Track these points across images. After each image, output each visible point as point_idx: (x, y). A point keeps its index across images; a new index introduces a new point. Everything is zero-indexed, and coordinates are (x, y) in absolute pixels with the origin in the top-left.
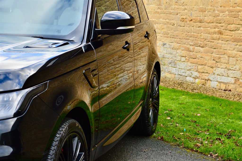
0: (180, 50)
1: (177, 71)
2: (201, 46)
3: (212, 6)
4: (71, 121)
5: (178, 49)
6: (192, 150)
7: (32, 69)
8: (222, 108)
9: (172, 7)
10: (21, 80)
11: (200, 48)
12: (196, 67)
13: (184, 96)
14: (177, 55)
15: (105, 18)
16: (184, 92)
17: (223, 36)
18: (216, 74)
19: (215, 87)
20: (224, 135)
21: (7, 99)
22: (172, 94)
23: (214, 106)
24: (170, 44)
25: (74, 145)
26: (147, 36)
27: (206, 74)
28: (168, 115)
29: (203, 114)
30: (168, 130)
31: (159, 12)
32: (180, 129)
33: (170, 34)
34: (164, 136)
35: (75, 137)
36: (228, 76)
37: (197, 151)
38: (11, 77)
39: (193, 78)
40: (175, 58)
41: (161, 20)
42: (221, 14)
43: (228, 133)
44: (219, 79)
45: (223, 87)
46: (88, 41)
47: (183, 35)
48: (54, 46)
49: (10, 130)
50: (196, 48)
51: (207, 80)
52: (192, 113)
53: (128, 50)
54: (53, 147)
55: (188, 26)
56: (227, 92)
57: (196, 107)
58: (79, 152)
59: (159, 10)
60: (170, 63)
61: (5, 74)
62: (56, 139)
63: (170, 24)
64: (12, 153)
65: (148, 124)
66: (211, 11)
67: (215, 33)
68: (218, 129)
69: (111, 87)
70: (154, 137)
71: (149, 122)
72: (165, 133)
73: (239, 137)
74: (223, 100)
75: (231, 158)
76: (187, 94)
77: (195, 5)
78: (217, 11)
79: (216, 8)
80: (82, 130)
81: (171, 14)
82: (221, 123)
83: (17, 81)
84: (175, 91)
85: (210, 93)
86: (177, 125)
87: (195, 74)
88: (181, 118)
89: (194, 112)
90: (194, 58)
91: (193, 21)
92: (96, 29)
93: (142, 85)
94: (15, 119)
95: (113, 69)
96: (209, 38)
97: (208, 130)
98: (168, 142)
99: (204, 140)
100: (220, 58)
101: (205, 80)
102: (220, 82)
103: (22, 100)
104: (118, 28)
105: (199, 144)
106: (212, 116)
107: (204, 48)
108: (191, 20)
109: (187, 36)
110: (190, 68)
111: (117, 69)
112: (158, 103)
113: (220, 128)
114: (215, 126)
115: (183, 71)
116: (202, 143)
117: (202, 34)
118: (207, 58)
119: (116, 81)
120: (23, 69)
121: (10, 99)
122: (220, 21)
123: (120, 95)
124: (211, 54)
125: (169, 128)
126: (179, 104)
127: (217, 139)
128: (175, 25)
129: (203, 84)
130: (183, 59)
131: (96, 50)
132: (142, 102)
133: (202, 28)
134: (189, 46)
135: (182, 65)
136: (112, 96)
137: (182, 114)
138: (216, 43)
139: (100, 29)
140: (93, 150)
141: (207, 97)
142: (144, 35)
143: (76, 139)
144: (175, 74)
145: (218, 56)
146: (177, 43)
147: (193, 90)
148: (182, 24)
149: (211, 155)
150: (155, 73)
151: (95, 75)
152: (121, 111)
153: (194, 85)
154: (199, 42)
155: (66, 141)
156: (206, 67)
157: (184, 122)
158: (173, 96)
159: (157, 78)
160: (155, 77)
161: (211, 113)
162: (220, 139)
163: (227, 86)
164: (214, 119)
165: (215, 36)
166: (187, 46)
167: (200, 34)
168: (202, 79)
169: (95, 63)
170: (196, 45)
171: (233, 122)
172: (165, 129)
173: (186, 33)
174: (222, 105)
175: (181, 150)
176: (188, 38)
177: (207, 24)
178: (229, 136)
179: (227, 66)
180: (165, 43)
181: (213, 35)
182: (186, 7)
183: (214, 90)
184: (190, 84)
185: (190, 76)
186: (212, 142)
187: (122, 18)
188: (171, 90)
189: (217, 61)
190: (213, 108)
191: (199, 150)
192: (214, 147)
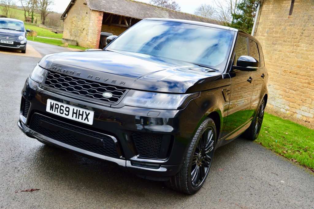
0: (280, 91)
1: (275, 104)
2: (295, 90)
3: (306, 65)
4: (210, 119)
5: (278, 90)
6: (280, 154)
7: (191, 83)
8: (303, 132)
9: (279, 62)
10: (184, 88)
11: (293, 91)
12: (289, 103)
13: (278, 120)
14: (277, 93)
15: (239, 59)
16: (278, 117)
17: (311, 86)
18: (301, 110)
19: (300, 118)
20: (302, 149)
21: (175, 98)
22: (271, 117)
23: (298, 130)
24: (273, 85)
25: (209, 135)
26: (263, 76)
27: (295, 109)
28: (266, 130)
29: (289, 133)
30: (265, 139)
31: (269, 64)
32: (273, 140)
33: (275, 79)
34: (262, 143)
35: (210, 130)
36: (309, 113)
37: (283, 156)
38: (178, 85)
39: (285, 110)
40: (275, 95)
41: (270, 69)
42: (312, 71)
43: (305, 149)
44: (303, 113)
45: (305, 119)
46: (227, 72)
47: (283, 81)
48: (206, 71)
49: (173, 117)
50: (291, 91)
51: (295, 113)
52: (282, 131)
53: (250, 82)
54: (197, 133)
55: (288, 76)
56: (307, 122)
57: (285, 128)
58: (211, 140)
59: (270, 63)
60: (271, 98)
61: (175, 83)
62: (199, 128)
63: (276, 73)
64: (173, 131)
65: (254, 133)
66: (305, 68)
67: (305, 83)
68: (299, 145)
69: (233, 105)
70: (256, 142)
71: (254, 131)
72: (263, 141)
73: (312, 152)
74: (304, 127)
75: (305, 164)
76: (280, 119)
77: (295, 63)
78: (309, 69)
79: (309, 67)
80: (215, 127)
81: (277, 66)
82: (301, 141)
83: (182, 88)
84: (272, 116)
85: (295, 122)
86: (272, 137)
87: (287, 107)
88: (275, 133)
89: (284, 131)
90: (288, 97)
91: (292, 73)
92: (233, 66)
93: (253, 109)
94: (178, 111)
95: (236, 95)
96: (301, 86)
97: (292, 144)
98: (264, 146)
99: (289, 149)
100: (306, 100)
101: (293, 112)
102: (303, 116)
103: (184, 100)
104: (247, 67)
105: (285, 152)
106: (296, 136)
107: (296, 92)
108: (291, 72)
109: (286, 82)
110: (284, 103)
111: (239, 95)
112: (262, 121)
113: (300, 145)
114: (297, 143)
115: (279, 104)
116: (287, 151)
117: (296, 82)
118: (297, 98)
119: (236, 103)
120: (185, 82)
121: (177, 99)
122: (310, 76)
123: (237, 112)
124: (300, 96)
125: (266, 138)
126: (274, 124)
127: (297, 151)
128: (279, 74)
129: (291, 115)
130: (281, 97)
131: (232, 78)
132: (252, 118)
133: (297, 79)
134: (286, 89)
135: (279, 101)
136: (233, 111)
137: (275, 131)
138: (305, 90)
139: (236, 66)
140: (219, 140)
141: (293, 123)
142: (261, 75)
143: (211, 131)
144: (274, 106)
145: (305, 98)
146: (279, 86)
147: (284, 117)
148: (284, 74)
149: (292, 160)
150: (264, 101)
151: (229, 94)
152: (237, 122)
153: (285, 114)
154: (294, 87)
155: (205, 131)
156: (295, 104)
157: (276, 136)
158: (271, 119)
159: (264, 105)
160: (263, 103)
161: (295, 134)
162: (299, 151)
163: (308, 119)
164: (296, 138)
165: (305, 85)
166: (285, 89)
167: (295, 82)
168: (291, 112)
169: (229, 86)
170: (291, 89)
171: (309, 142)
172: (263, 138)
173: (286, 80)
174: (303, 130)
175: (272, 153)
176: (286, 83)
177: (301, 76)
178: (306, 151)
179: (310, 106)
180: (270, 84)
181: (304, 84)
182: (288, 63)
183: (298, 120)
184: (282, 113)
185: (284, 109)
186: (294, 152)
187: (250, 61)
188: (270, 115)
189: (304, 101)
190: (297, 131)
191: (285, 155)
192: (295, 155)
